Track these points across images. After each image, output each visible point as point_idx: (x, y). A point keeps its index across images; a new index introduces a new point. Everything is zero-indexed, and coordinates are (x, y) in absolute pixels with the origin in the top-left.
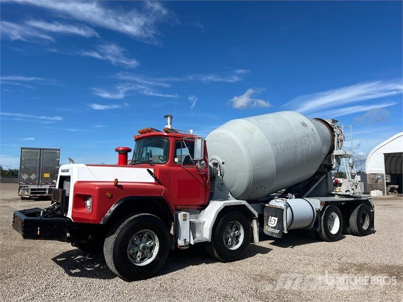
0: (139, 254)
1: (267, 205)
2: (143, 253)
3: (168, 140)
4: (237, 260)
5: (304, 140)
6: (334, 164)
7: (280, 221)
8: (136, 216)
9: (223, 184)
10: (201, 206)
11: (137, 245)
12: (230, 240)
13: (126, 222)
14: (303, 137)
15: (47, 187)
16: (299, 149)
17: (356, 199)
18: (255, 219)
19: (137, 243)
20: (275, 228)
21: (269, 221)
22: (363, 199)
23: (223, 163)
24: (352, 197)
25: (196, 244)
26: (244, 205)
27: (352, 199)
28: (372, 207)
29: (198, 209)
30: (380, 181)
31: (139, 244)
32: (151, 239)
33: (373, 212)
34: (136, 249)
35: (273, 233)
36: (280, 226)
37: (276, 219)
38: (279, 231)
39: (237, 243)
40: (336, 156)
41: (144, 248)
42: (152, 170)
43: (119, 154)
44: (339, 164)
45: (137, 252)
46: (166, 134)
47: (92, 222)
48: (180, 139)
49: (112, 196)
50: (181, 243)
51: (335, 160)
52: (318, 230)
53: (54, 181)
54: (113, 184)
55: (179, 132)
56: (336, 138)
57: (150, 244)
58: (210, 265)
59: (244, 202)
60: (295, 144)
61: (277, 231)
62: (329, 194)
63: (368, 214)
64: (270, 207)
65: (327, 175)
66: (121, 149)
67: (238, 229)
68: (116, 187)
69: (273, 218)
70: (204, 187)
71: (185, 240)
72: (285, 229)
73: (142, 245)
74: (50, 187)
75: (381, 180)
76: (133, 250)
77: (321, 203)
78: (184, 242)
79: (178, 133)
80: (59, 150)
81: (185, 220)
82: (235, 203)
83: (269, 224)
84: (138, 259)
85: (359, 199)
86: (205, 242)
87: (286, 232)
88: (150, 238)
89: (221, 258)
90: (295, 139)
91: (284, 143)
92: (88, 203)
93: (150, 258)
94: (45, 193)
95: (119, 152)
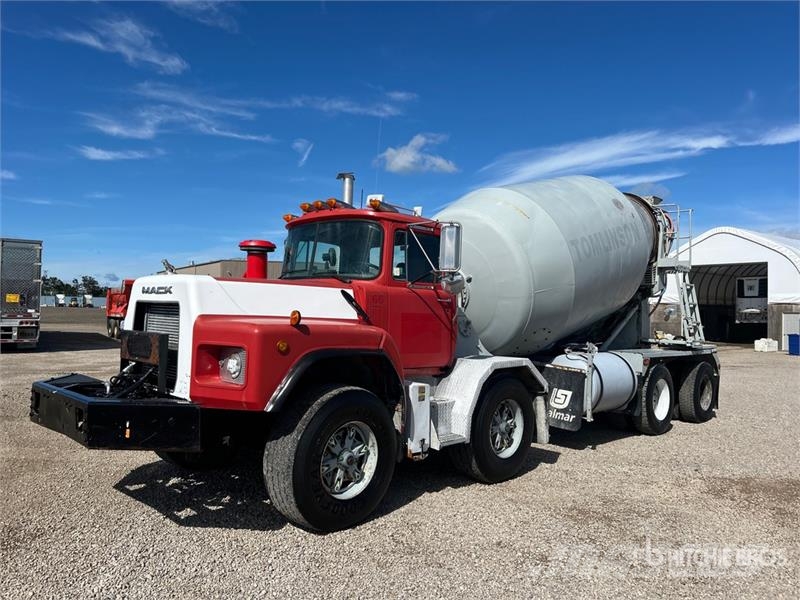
0: (340, 473)
1: (547, 365)
2: (346, 472)
3: (379, 226)
4: (512, 478)
5: (621, 236)
6: (657, 286)
7: (578, 397)
8: (335, 392)
9: (468, 323)
10: (441, 369)
11: (334, 456)
12: (498, 437)
13: (315, 406)
14: (619, 229)
15: (15, 323)
16: (613, 253)
17: (695, 353)
18: (540, 395)
19: (336, 450)
20: (564, 411)
21: (552, 397)
22: (705, 352)
23: (469, 280)
24: (690, 348)
25: (445, 449)
26: (526, 367)
27: (689, 353)
28: (716, 368)
29: (435, 376)
30: (673, 317)
31: (341, 453)
32: (362, 442)
33: (718, 378)
34: (333, 464)
35: (560, 421)
36: (577, 407)
37: (569, 394)
38: (573, 417)
39: (510, 444)
40: (659, 268)
41: (351, 460)
42: (350, 292)
43: (249, 254)
44: (665, 285)
45: (336, 470)
46: (371, 213)
47: (245, 408)
48: (403, 226)
49: (288, 349)
50: (413, 446)
51: (657, 277)
52: (636, 414)
53: (29, 311)
54: (288, 322)
55: (400, 211)
56: (661, 234)
57: (360, 452)
58: (463, 490)
59: (526, 362)
60: (606, 245)
61: (569, 418)
62: (642, 342)
63: (710, 382)
64: (555, 369)
65: (640, 306)
66: (252, 244)
67: (511, 416)
68: (295, 330)
69: (561, 391)
70: (449, 330)
71: (423, 441)
72: (589, 414)
73: (346, 456)
74: (21, 323)
75: (675, 316)
76: (328, 466)
77: (645, 361)
78: (419, 445)
79: (397, 212)
80: (40, 243)
81: (422, 399)
82: (511, 362)
83: (552, 404)
84: (338, 485)
85: (699, 353)
86: (459, 444)
87: (589, 419)
88: (360, 439)
89: (486, 476)
90: (605, 232)
91: (589, 241)
92: (232, 364)
93: (358, 482)
94: (10, 336)
95: (248, 251)
